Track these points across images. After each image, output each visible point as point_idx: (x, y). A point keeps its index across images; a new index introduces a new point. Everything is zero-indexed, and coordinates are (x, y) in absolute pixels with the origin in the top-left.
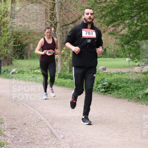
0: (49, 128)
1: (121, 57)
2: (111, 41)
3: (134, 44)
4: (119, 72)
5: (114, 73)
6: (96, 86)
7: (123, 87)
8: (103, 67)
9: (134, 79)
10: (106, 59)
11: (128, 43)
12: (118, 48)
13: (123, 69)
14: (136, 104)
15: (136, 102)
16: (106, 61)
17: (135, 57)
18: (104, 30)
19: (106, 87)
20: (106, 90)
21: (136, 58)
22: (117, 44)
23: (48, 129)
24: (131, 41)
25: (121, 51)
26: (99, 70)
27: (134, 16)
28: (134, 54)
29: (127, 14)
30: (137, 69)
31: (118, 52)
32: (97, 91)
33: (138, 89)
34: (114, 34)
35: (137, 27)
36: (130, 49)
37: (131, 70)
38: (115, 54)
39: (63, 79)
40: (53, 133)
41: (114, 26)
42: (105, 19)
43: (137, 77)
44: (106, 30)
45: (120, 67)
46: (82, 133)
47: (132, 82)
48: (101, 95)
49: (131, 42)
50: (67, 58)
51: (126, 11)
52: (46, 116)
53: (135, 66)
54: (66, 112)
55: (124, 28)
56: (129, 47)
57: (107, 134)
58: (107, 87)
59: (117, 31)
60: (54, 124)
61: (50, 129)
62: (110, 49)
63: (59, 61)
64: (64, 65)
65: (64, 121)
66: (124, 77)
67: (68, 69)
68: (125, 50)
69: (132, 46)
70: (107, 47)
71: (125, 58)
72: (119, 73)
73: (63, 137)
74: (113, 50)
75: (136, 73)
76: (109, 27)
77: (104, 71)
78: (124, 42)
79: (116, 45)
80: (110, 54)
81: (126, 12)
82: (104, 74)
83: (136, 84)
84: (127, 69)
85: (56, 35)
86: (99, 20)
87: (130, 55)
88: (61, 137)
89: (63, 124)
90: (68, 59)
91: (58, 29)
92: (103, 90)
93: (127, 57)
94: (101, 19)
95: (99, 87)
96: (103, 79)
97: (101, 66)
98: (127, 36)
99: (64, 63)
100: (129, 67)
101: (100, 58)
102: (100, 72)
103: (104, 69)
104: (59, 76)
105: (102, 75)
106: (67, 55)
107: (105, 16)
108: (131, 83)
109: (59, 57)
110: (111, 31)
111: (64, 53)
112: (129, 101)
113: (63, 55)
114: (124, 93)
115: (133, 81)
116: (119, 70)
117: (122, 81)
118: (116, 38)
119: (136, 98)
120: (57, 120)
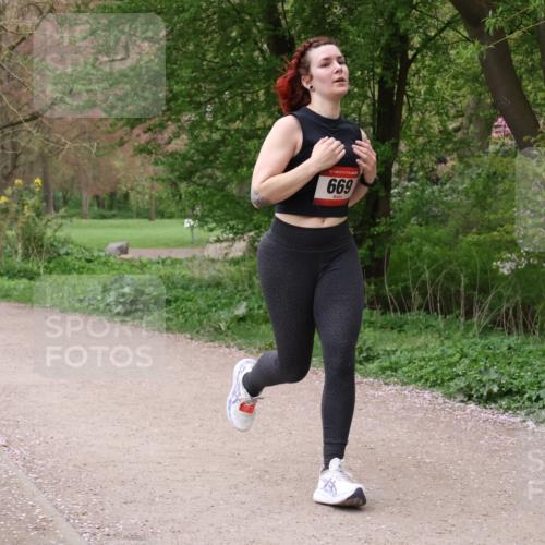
1: (171, 217)
2: (141, 171)
3: (205, 180)
4: (164, 257)
5: (151, 262)
7: (177, 299)
8: (119, 244)
9: (206, 277)
10: (130, 222)
11: (187, 176)
12: (162, 190)
13: (176, 250)
14: (210, 346)
15: (211, 341)
16: (128, 227)
17: (208, 216)
18: (122, 139)
21: (210, 220)
22: (157, 180)
24: (197, 171)
25: (168, 198)
26: (107, 252)
27: (206, 103)
28: (207, 207)
29: (184, 97)
30: (213, 251)
31: (161, 203)
33: (215, 306)
34: (150, 153)
35: (212, 132)
36: (194, 195)
37: (197, 252)
38: (153, 208)
39: (6, 278)
41: (150, 129)
43: (214, 273)
44: (126, 139)
45: (167, 245)
46: (60, 430)
47: (201, 287)
49: (198, 174)
50: (16, 219)
51: (184, 87)
53: (208, 242)
55: (177, 135)
56: (190, 189)
59: (159, 141)
62: (139, 193)
64: (6, 238)
66: (178, 271)
67: (20, 251)
68: (180, 198)
69: (199, 185)
70: (132, 189)
71: (181, 221)
72: (164, 262)
73: (4, 443)
74: (147, 197)
75: (213, 261)
76: (137, 131)
77: (122, 256)
78: (177, 174)
79: (155, 183)
80: (138, 207)
81: (181, 92)
82: (122, 264)
83: (211, 292)
84: (186, 250)
87: (193, 209)
90: (19, 221)
93: (185, 217)
97: (113, 241)
98: (185, 157)
99: (9, 233)
100: (193, 243)
102: (112, 259)
103: (124, 250)
105: (117, 267)
106: (18, 211)
108: (196, 289)
110: (142, 142)
111: (6, 203)
112: (192, 339)
113: (5, 211)
114: (177, 316)
115: (203, 283)
116: (164, 253)
117: (173, 283)
118: (156, 163)
119: (212, 329)
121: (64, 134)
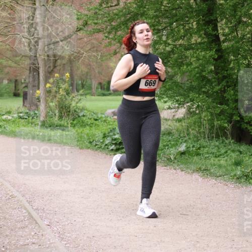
0: (25, 209)
6: (102, 141)
8: (113, 110)
14: (165, 169)
15: (165, 166)
17: (164, 94)
18: (115, 51)
19: (118, 143)
20: (118, 147)
21: (165, 96)
23: (25, 211)
26: (106, 115)
27: (163, 30)
28: (163, 89)
30: (166, 114)
32: (104, 149)
33: (168, 145)
35: (166, 46)
39: (49, 129)
40: (32, 217)
42: (116, 33)
43: (167, 127)
44: (117, 51)
46: (79, 216)
48: (111, 155)
50: (55, 96)
51: (150, 21)
52: (21, 189)
53: (164, 109)
54: (54, 183)
57: (120, 217)
58: (120, 142)
60: (35, 202)
61: (28, 211)
63: (42, 101)
64: (50, 107)
65: (50, 198)
67: (57, 114)
73: (48, 224)
75: (166, 120)
77: (115, 117)
82: (115, 121)
83: (165, 138)
85: (37, 59)
86: (106, 35)
88: (46, 223)
89: (48, 202)
90: (57, 97)
91: (40, 50)
92: (113, 147)
94: (109, 33)
95: (107, 142)
96: (113, 129)
97: (110, 108)
99: (51, 104)
101: (108, 95)
102: (109, 119)
103: (115, 114)
104: (42, 125)
105: (111, 123)
106: (56, 92)
107: (116, 29)
109: (42, 94)
111: (50, 87)
113: (49, 92)
119: (166, 159)
120: (38, 196)
121: (82, 48)
